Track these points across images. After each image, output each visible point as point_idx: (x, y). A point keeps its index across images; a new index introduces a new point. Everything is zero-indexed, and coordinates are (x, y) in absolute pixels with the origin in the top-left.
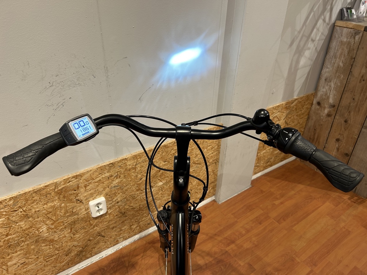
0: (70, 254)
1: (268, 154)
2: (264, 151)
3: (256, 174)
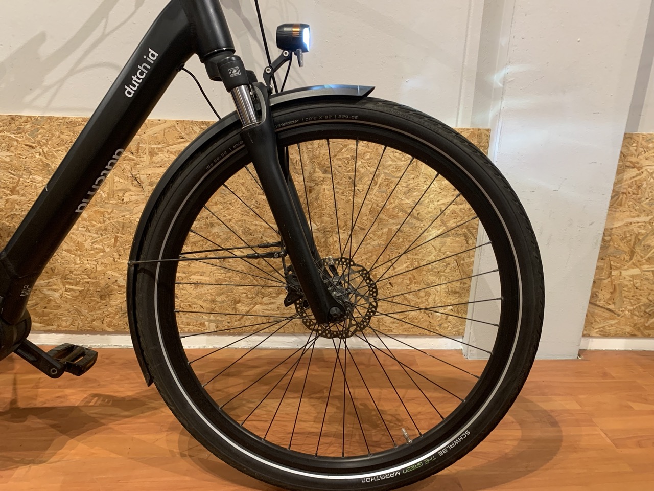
0: (107, 299)
1: (651, 287)
2: (636, 271)
3: (605, 335)
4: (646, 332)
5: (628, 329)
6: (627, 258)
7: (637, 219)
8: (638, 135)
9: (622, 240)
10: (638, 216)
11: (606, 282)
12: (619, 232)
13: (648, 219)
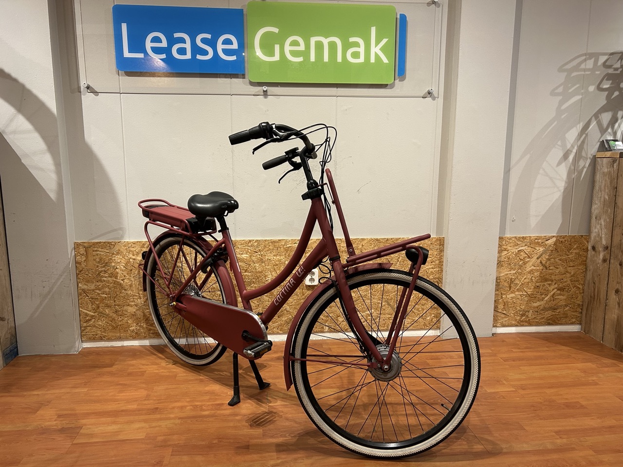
1: (520, 302)
2: (513, 295)
3: (504, 326)
4: (522, 323)
5: (514, 323)
6: (509, 289)
7: (510, 272)
8: (505, 237)
9: (505, 281)
10: (510, 271)
11: (500, 300)
12: (503, 278)
13: (514, 272)
